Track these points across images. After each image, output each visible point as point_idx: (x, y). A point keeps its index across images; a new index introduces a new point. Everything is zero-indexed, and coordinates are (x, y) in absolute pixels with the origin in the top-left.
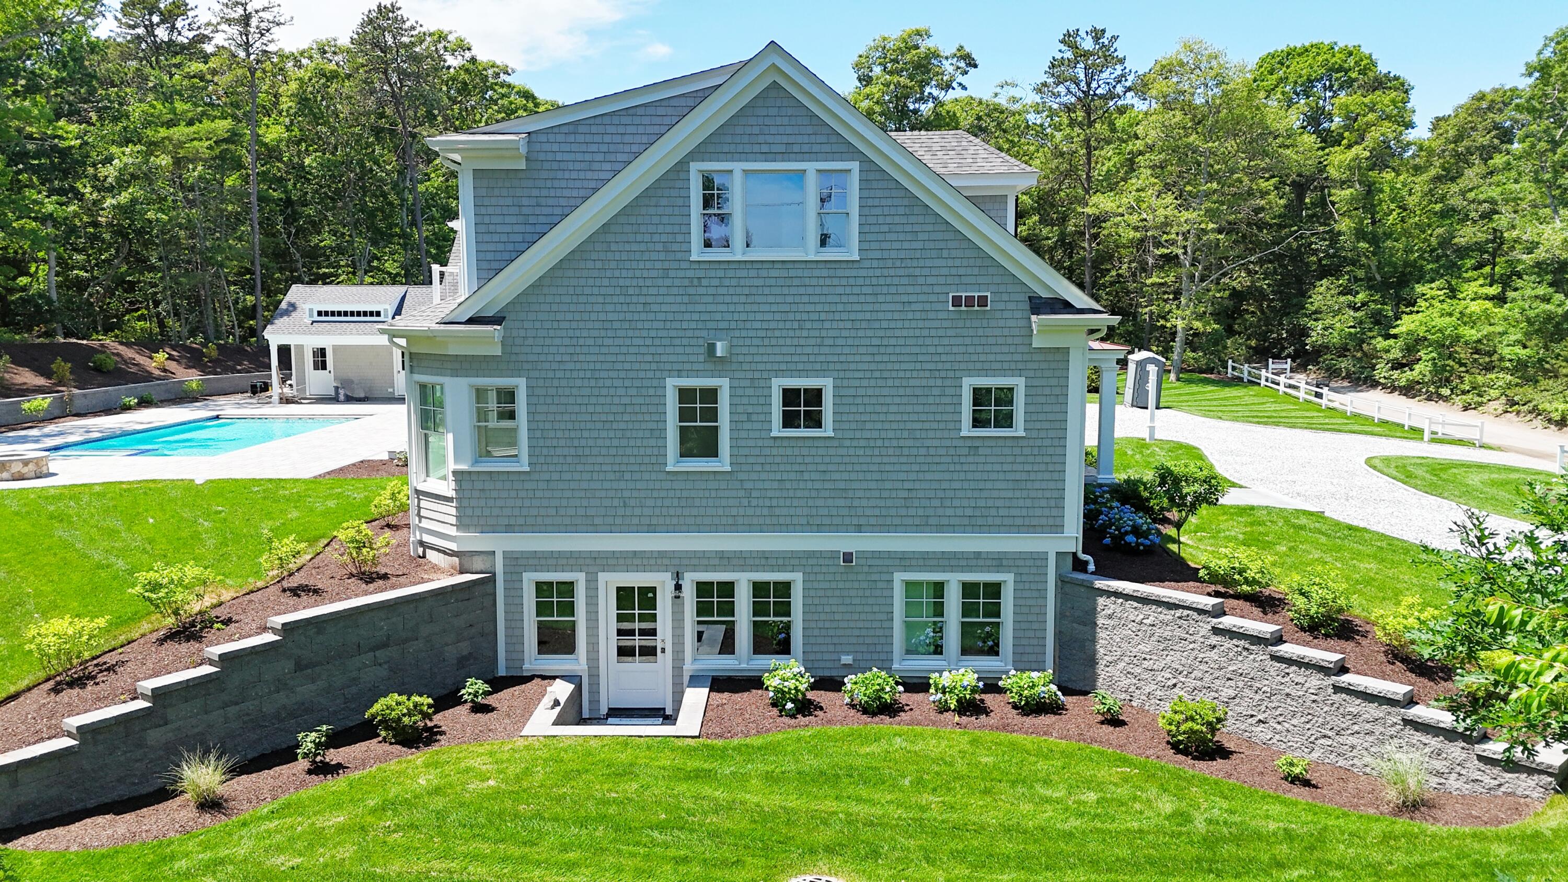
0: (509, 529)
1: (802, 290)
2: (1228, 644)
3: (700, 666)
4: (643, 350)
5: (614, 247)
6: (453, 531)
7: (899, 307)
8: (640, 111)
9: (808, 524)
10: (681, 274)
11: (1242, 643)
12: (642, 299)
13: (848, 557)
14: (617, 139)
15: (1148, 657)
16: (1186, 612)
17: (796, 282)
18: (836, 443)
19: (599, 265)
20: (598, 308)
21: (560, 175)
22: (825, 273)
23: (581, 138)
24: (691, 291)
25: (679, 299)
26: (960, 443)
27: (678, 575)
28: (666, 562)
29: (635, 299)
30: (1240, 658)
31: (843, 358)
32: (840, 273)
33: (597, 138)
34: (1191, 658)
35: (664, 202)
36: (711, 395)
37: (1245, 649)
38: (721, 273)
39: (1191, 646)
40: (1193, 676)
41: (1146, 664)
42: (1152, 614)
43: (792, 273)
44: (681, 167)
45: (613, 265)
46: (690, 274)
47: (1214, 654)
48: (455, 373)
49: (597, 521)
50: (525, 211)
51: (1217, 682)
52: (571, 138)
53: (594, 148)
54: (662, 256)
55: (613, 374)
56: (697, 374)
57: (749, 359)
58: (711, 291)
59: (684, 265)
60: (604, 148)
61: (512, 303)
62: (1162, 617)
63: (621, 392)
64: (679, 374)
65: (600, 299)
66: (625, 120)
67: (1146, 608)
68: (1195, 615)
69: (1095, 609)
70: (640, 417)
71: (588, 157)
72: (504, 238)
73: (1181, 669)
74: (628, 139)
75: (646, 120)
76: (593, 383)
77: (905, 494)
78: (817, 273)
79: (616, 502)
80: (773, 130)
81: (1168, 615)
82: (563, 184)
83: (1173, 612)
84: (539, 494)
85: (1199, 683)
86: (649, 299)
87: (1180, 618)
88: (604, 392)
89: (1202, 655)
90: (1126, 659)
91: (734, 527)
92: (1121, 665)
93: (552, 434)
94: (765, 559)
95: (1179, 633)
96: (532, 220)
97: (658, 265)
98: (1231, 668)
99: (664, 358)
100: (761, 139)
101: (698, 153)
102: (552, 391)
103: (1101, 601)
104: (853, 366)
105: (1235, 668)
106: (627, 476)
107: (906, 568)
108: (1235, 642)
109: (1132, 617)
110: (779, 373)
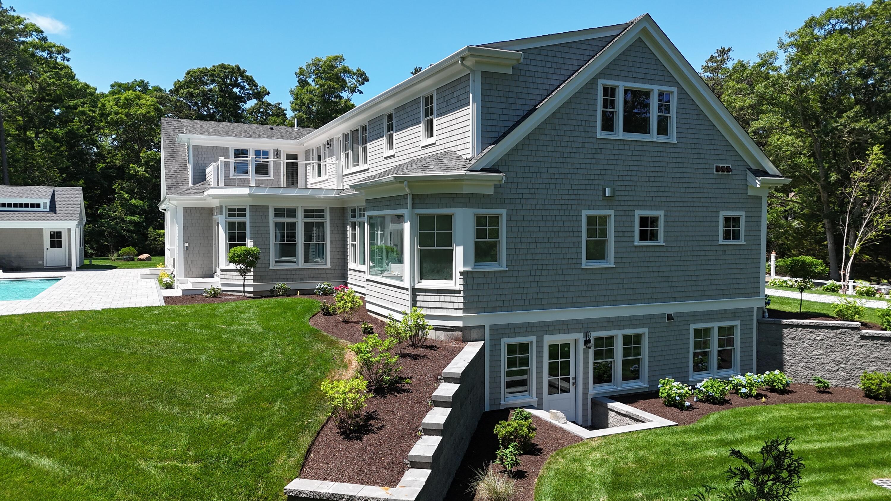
0: (494, 309)
1: (650, 159)
2: (870, 343)
3: (597, 391)
4: (571, 192)
5: (557, 127)
6: (460, 313)
7: (693, 171)
8: (574, 45)
9: (651, 298)
10: (591, 146)
11: (880, 342)
12: (571, 161)
13: (670, 317)
14: (561, 60)
15: (820, 357)
16: (844, 330)
17: (647, 154)
18: (664, 249)
19: (549, 138)
20: (548, 165)
21: (530, 79)
22: (661, 149)
23: (542, 58)
24: (596, 156)
25: (590, 162)
26: (718, 248)
27: (587, 335)
28: (580, 326)
29: (567, 160)
30: (878, 350)
31: (668, 199)
32: (668, 150)
33: (551, 59)
34: (848, 353)
35: (584, 101)
36: (604, 220)
37: (881, 344)
38: (611, 147)
39: (848, 348)
40: (849, 363)
41: (818, 361)
42: (822, 334)
43: (646, 148)
44: (593, 82)
45: (556, 138)
46: (596, 146)
47: (862, 350)
48: (466, 205)
49: (544, 301)
50: (511, 101)
51: (865, 364)
52: (537, 57)
53: (549, 65)
54: (582, 134)
55: (554, 207)
56: (597, 207)
57: (624, 198)
58: (607, 157)
59: (594, 141)
60: (554, 65)
61: (501, 160)
62: (828, 335)
63: (558, 218)
64: (589, 207)
65: (549, 160)
66: (567, 49)
67: (817, 331)
68: (850, 331)
69: (783, 335)
70: (568, 235)
71: (546, 70)
72: (497, 117)
73: (841, 360)
74: (567, 61)
75: (577, 51)
76: (543, 213)
77: (694, 278)
78: (657, 149)
79: (554, 289)
80: (638, 65)
81: (832, 333)
82: (532, 85)
83: (835, 331)
84: (511, 285)
85: (853, 367)
86: (576, 161)
87: (840, 334)
88: (549, 218)
89: (855, 352)
90: (805, 360)
91: (615, 302)
92: (802, 364)
93: (520, 246)
94: (631, 322)
95: (839, 341)
96: (514, 107)
97: (580, 140)
98: (873, 356)
99: (582, 197)
100: (633, 69)
101: (603, 74)
102: (521, 218)
103: (786, 331)
104: (672, 204)
105: (875, 355)
106: (560, 272)
107: (695, 321)
108: (875, 342)
109: (808, 337)
110: (639, 207)
